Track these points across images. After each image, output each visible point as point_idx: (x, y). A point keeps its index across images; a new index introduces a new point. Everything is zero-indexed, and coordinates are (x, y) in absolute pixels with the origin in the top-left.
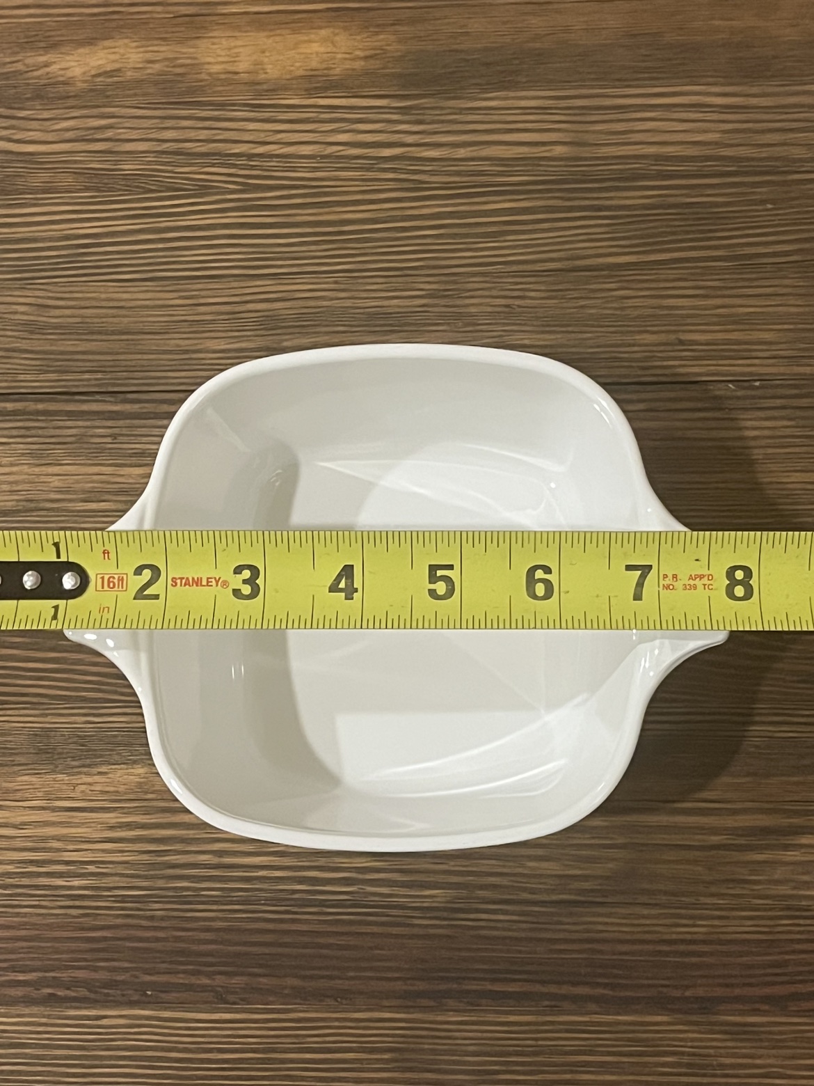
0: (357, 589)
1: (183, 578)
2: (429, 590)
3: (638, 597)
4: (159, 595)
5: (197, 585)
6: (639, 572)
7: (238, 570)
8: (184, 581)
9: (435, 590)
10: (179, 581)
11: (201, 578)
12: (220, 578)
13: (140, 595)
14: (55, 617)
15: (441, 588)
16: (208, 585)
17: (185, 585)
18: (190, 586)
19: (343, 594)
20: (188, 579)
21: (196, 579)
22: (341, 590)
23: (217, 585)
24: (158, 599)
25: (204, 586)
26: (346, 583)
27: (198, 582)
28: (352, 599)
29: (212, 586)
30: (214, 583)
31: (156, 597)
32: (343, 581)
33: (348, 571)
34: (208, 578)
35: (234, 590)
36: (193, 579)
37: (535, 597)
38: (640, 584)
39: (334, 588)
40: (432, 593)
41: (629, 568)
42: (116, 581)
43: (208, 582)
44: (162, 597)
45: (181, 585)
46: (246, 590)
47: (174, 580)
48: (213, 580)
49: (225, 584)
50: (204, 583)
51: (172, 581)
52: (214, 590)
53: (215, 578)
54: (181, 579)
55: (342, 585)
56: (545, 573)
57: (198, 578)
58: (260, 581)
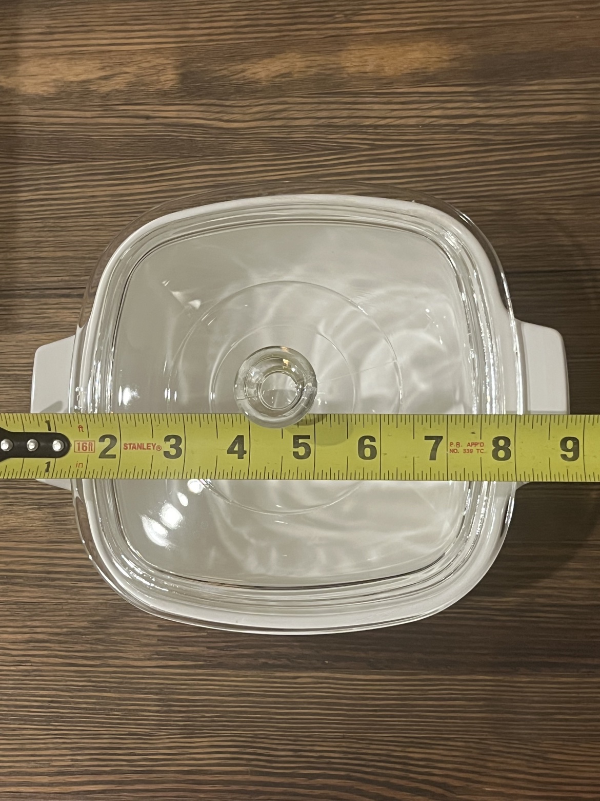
0: (246, 451)
1: (132, 444)
2: (294, 452)
3: (433, 457)
4: (115, 455)
5: (141, 449)
6: (434, 441)
7: (168, 439)
8: (132, 446)
9: (298, 452)
10: (128, 446)
11: (143, 444)
12: (155, 444)
13: (103, 455)
14: (47, 470)
15: (301, 451)
16: (148, 449)
17: (133, 449)
18: (136, 449)
19: (237, 455)
20: (134, 444)
21: (140, 444)
22: (235, 452)
23: (154, 449)
24: (115, 458)
25: (145, 449)
26: (239, 447)
27: (141, 447)
28: (243, 458)
29: (150, 449)
30: (152, 447)
31: (114, 456)
32: (237, 446)
33: (240, 439)
34: (148, 444)
35: (165, 452)
36: (138, 444)
37: (363, 457)
38: (435, 449)
39: (231, 451)
40: (296, 455)
41: (427, 438)
42: (87, 446)
43: (148, 446)
44: (118, 457)
45: (130, 449)
46: (173, 452)
47: (125, 445)
48: (151, 445)
49: (159, 448)
50: (145, 447)
51: (125, 446)
52: (152, 451)
53: (152, 444)
54: (130, 444)
55: (236, 449)
56: (371, 441)
57: (141, 444)
58: (182, 446)
